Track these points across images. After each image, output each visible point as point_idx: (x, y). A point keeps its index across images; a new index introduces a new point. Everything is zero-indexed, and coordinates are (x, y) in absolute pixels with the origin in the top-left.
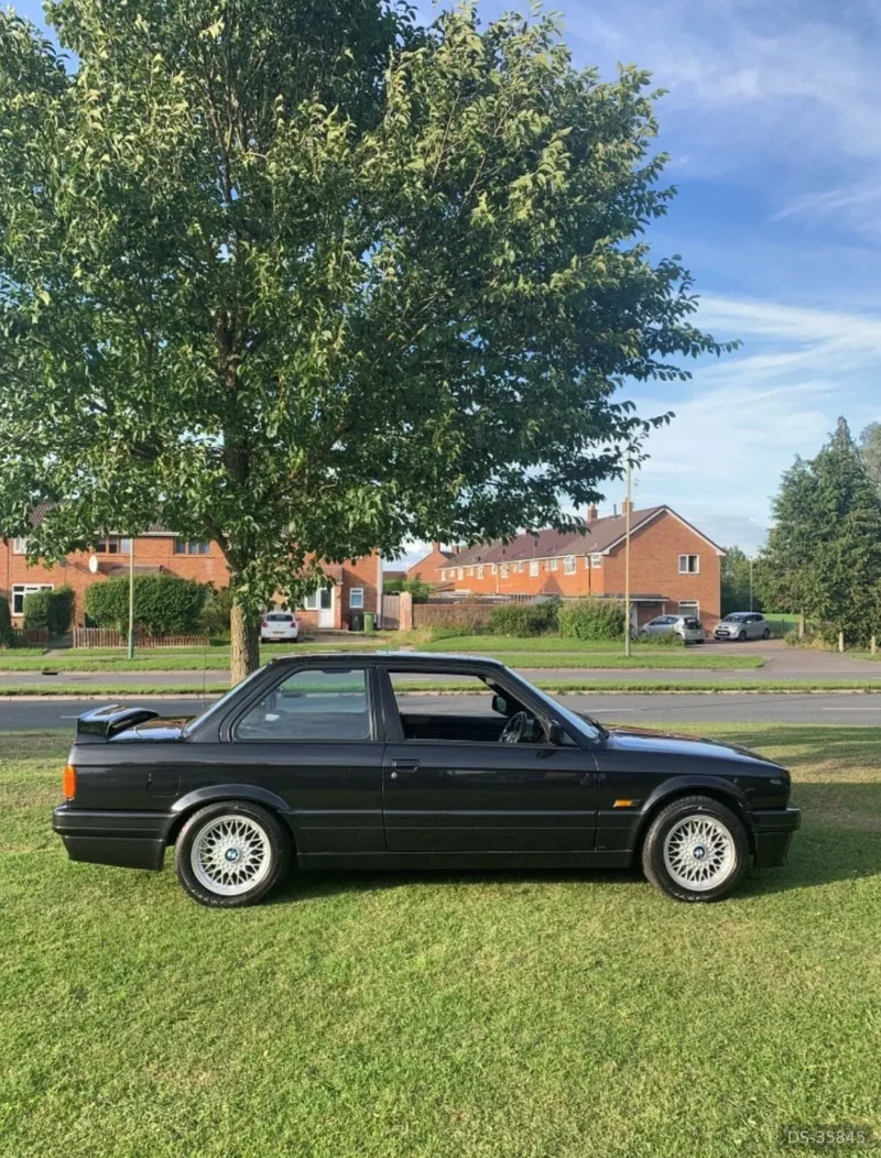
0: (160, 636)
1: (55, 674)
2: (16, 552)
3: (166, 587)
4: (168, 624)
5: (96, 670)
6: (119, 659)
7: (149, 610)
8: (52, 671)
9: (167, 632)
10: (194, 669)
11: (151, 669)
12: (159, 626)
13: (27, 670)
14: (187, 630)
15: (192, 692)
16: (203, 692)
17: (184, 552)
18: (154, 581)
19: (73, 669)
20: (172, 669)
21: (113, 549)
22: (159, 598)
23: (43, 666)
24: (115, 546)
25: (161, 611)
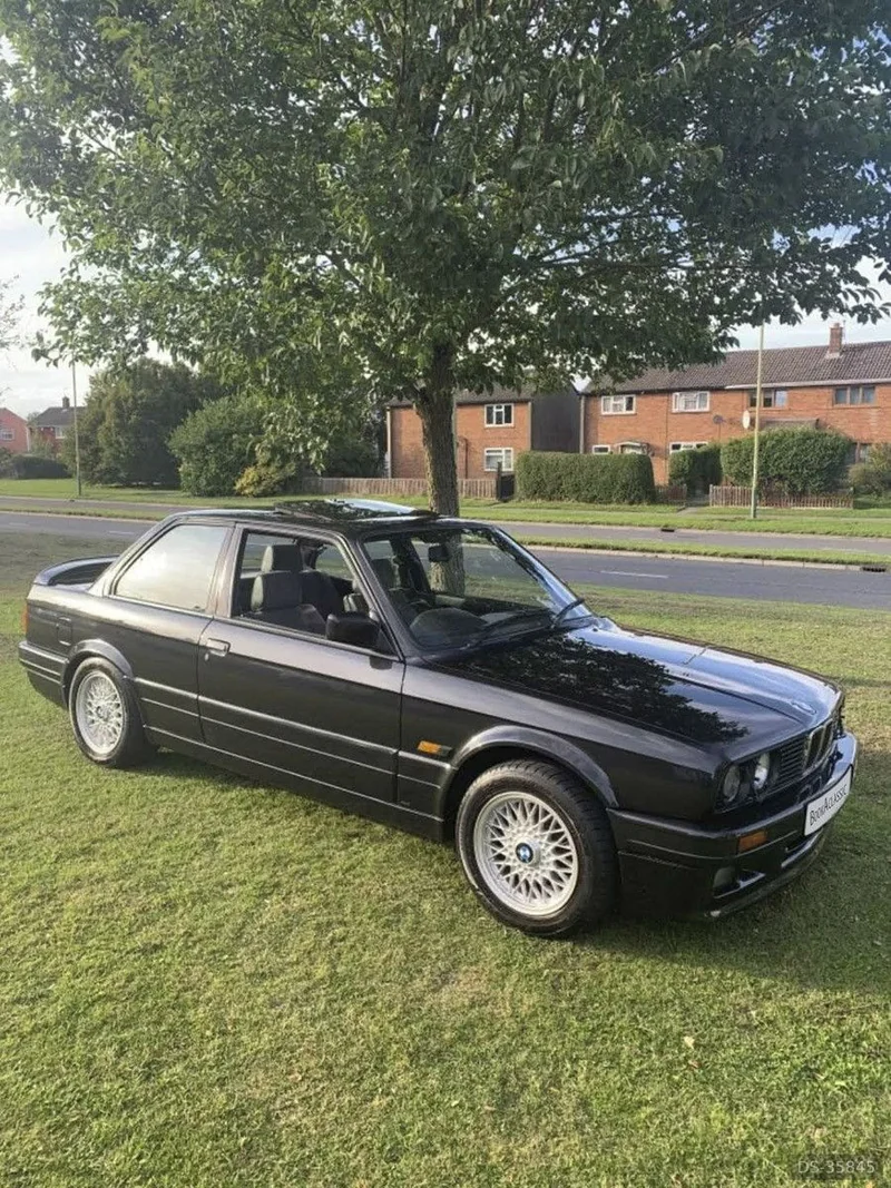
0: (799, 496)
1: (672, 531)
2: (674, 410)
3: (805, 442)
4: (805, 483)
5: (712, 528)
6: (740, 519)
7: (784, 467)
8: (670, 528)
9: (804, 492)
10: (814, 533)
11: (766, 531)
12: (795, 486)
13: (648, 526)
14: (829, 490)
15: (757, 557)
16: (769, 558)
17: (845, 402)
18: (793, 436)
19: (690, 527)
20: (788, 532)
21: (768, 403)
22: (796, 455)
23: (664, 522)
24: (770, 400)
25: (797, 468)
